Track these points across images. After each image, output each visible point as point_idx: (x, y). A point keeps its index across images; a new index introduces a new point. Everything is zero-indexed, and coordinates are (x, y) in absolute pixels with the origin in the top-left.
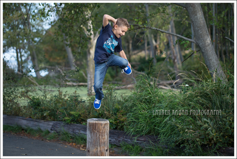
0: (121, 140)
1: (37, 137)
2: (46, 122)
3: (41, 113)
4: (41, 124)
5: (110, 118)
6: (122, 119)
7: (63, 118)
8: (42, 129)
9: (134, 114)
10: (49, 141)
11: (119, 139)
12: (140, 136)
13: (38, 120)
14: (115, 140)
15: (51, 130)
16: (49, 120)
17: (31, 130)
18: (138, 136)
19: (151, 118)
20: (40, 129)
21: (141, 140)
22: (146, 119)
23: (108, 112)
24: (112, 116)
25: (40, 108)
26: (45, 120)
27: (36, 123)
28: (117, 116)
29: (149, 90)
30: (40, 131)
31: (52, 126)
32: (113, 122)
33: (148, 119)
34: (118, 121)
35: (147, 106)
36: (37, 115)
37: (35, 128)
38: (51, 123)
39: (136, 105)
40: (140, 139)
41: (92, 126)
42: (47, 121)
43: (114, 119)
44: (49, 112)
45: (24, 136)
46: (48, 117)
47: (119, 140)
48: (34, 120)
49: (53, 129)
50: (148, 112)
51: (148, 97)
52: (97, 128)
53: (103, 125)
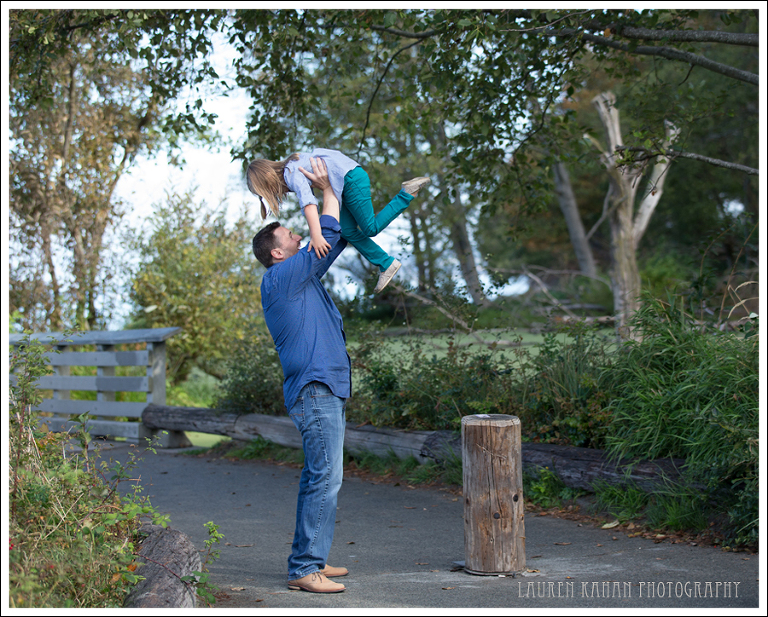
0: (596, 474)
1: (386, 476)
2: (409, 435)
3: (396, 409)
4: (396, 441)
5: (570, 414)
6: (598, 418)
7: (451, 419)
8: (399, 453)
9: (628, 402)
10: (414, 485)
11: (591, 473)
12: (642, 462)
13: (388, 430)
14: (579, 475)
15: (423, 455)
16: (416, 429)
17: (372, 458)
18: (636, 461)
19: (671, 412)
20: (395, 455)
21: (644, 474)
22: (657, 413)
23: (565, 398)
24: (577, 408)
25: (393, 394)
26: (406, 429)
27: (383, 439)
28: (588, 407)
29: (669, 331)
30: (393, 459)
31: (425, 443)
32: (578, 425)
33: (662, 415)
34: (590, 423)
35: (662, 376)
36: (385, 415)
37: (382, 452)
38: (422, 437)
39: (634, 376)
40: (642, 470)
41: (472, 435)
42: (413, 430)
43: (580, 419)
44: (416, 404)
45: (353, 476)
46: (415, 419)
47: (590, 476)
48: (377, 429)
49: (426, 453)
50: (664, 395)
51: (664, 351)
52: (485, 440)
53: (502, 432)
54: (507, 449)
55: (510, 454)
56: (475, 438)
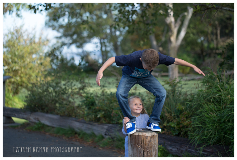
0: (184, 150)
1: (90, 143)
2: (100, 126)
3: (95, 114)
4: (95, 128)
5: (172, 121)
6: (185, 123)
8: (96, 133)
9: (199, 118)
10: (102, 148)
11: (182, 149)
12: (207, 146)
13: (92, 123)
14: (176, 150)
15: (106, 135)
17: (84, 134)
18: (204, 146)
19: (221, 123)
20: (94, 134)
21: (208, 152)
22: (214, 124)
23: (170, 114)
24: (175, 118)
25: (94, 108)
26: (99, 123)
27: (90, 126)
28: (180, 119)
29: (219, 86)
30: (93, 135)
31: (107, 130)
32: (175, 126)
33: (217, 124)
34: (181, 126)
35: (215, 107)
36: (90, 116)
37: (89, 132)
38: (106, 127)
39: (202, 106)
40: (207, 150)
42: (102, 123)
43: (176, 123)
44: (103, 113)
45: (76, 141)
46: (103, 119)
47: (182, 150)
48: (87, 122)
49: (107, 134)
50: (217, 115)
51: (217, 95)
52: (140, 142)
53: (149, 139)
54: (151, 147)
55: (152, 149)
56: (135, 141)
